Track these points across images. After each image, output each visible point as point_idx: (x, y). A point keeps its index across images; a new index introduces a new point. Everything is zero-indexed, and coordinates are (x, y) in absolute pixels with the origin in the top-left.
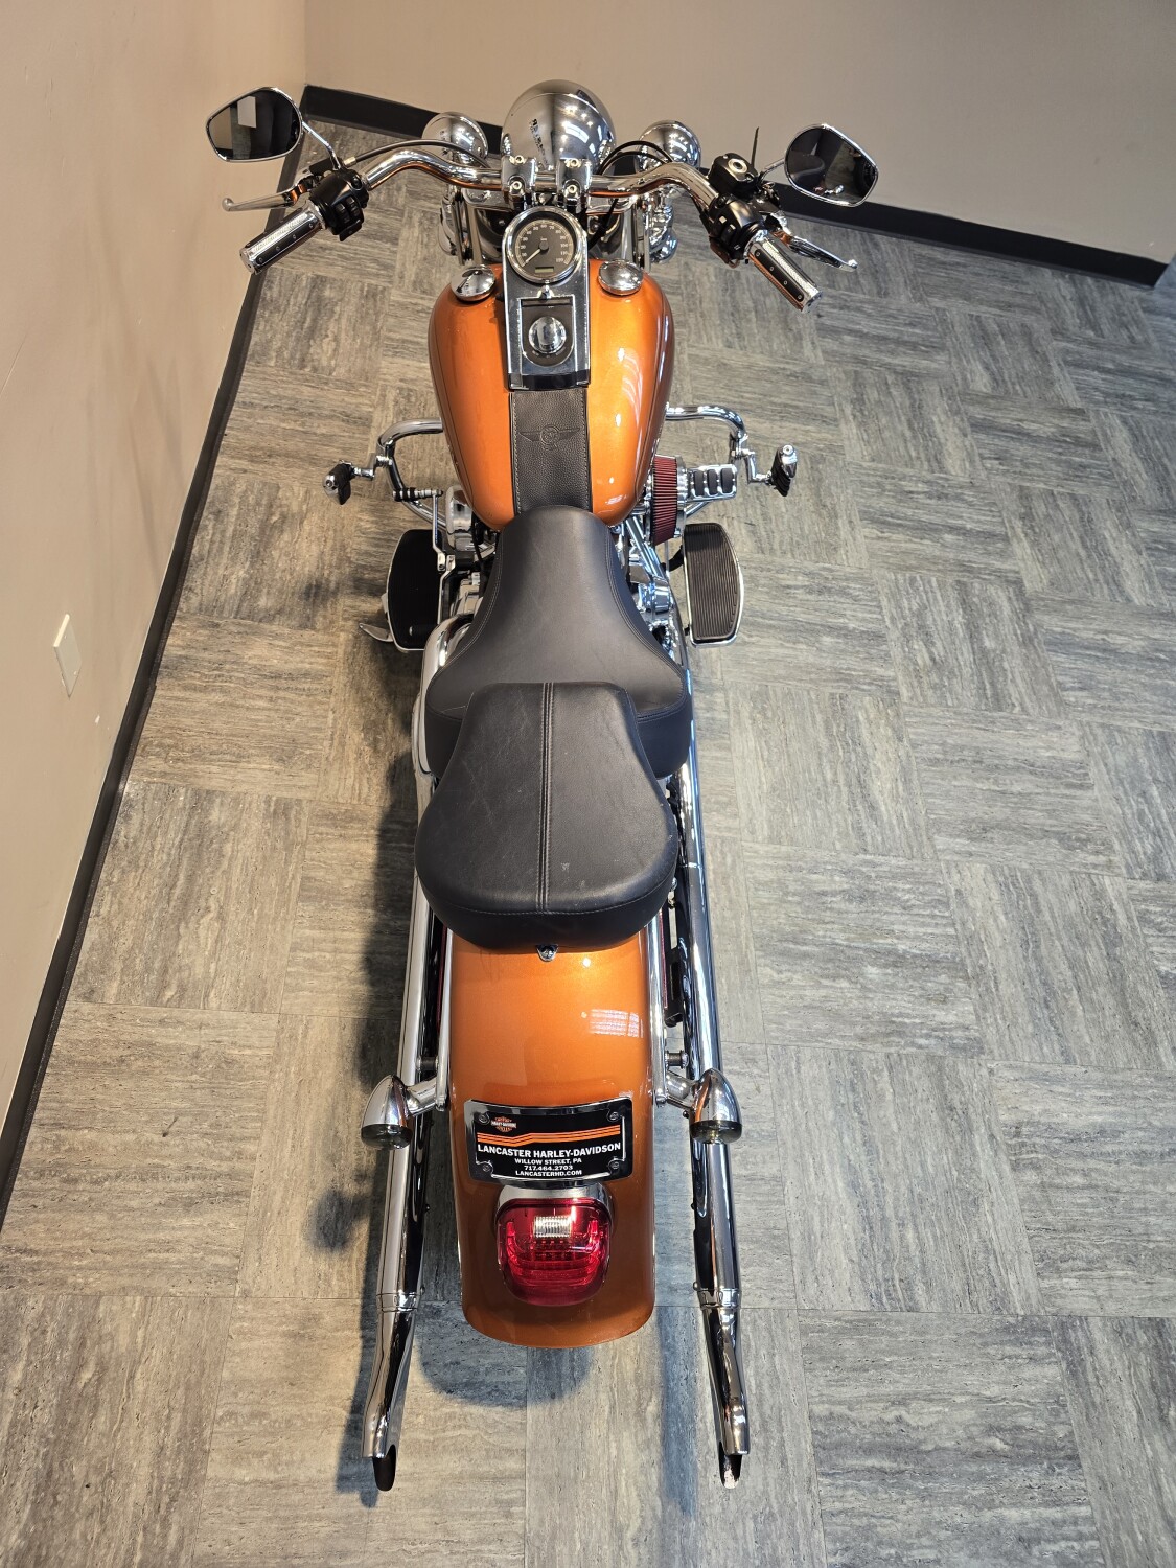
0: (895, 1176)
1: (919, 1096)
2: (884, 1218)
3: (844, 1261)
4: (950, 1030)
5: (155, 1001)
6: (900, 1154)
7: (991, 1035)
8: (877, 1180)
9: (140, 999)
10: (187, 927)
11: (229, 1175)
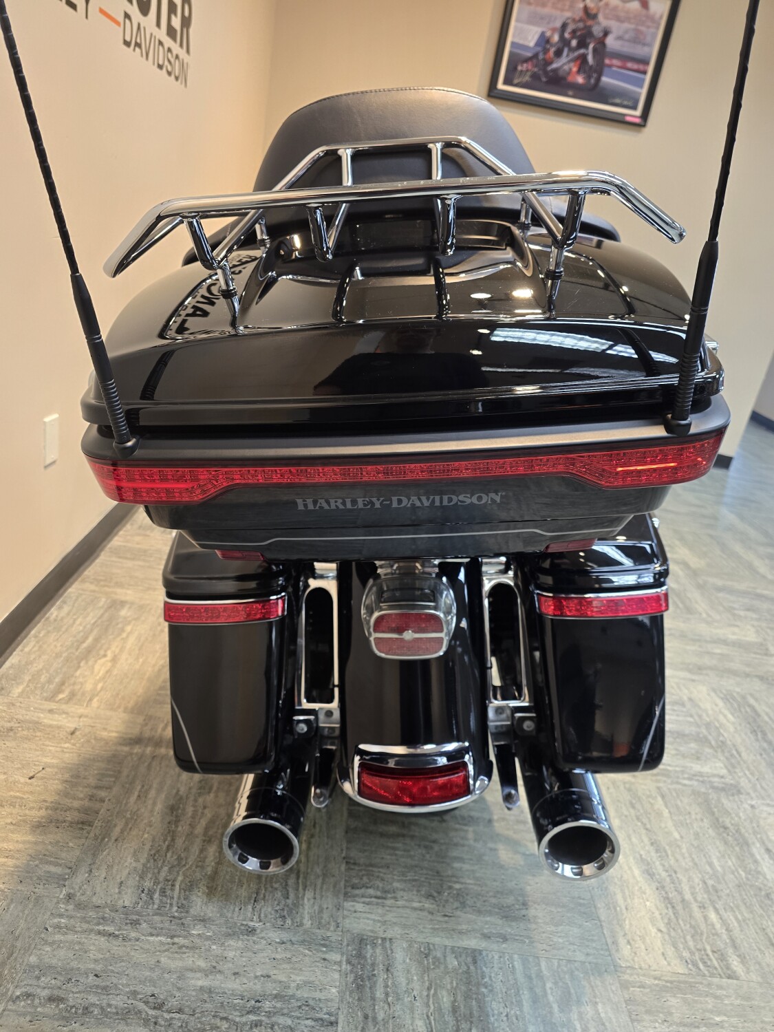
0: (687, 870)
1: (693, 817)
2: (683, 901)
3: (654, 931)
4: (708, 777)
5: (51, 699)
6: (687, 855)
7: (744, 783)
8: (671, 872)
9: (38, 697)
10: (87, 663)
11: (79, 810)
